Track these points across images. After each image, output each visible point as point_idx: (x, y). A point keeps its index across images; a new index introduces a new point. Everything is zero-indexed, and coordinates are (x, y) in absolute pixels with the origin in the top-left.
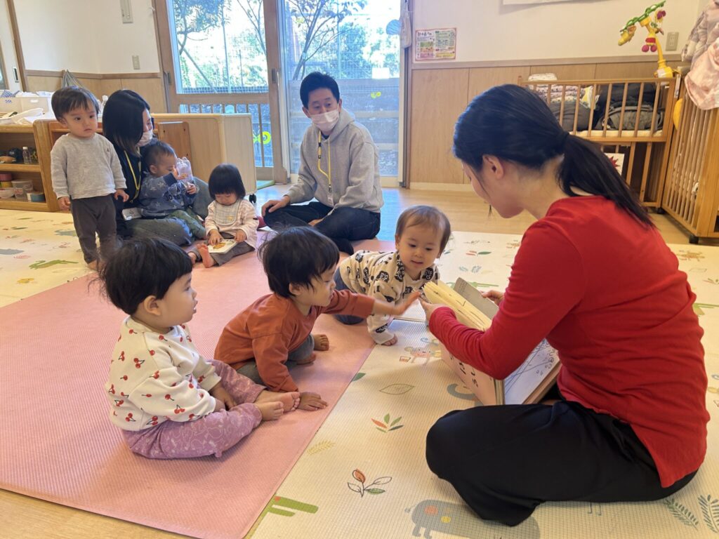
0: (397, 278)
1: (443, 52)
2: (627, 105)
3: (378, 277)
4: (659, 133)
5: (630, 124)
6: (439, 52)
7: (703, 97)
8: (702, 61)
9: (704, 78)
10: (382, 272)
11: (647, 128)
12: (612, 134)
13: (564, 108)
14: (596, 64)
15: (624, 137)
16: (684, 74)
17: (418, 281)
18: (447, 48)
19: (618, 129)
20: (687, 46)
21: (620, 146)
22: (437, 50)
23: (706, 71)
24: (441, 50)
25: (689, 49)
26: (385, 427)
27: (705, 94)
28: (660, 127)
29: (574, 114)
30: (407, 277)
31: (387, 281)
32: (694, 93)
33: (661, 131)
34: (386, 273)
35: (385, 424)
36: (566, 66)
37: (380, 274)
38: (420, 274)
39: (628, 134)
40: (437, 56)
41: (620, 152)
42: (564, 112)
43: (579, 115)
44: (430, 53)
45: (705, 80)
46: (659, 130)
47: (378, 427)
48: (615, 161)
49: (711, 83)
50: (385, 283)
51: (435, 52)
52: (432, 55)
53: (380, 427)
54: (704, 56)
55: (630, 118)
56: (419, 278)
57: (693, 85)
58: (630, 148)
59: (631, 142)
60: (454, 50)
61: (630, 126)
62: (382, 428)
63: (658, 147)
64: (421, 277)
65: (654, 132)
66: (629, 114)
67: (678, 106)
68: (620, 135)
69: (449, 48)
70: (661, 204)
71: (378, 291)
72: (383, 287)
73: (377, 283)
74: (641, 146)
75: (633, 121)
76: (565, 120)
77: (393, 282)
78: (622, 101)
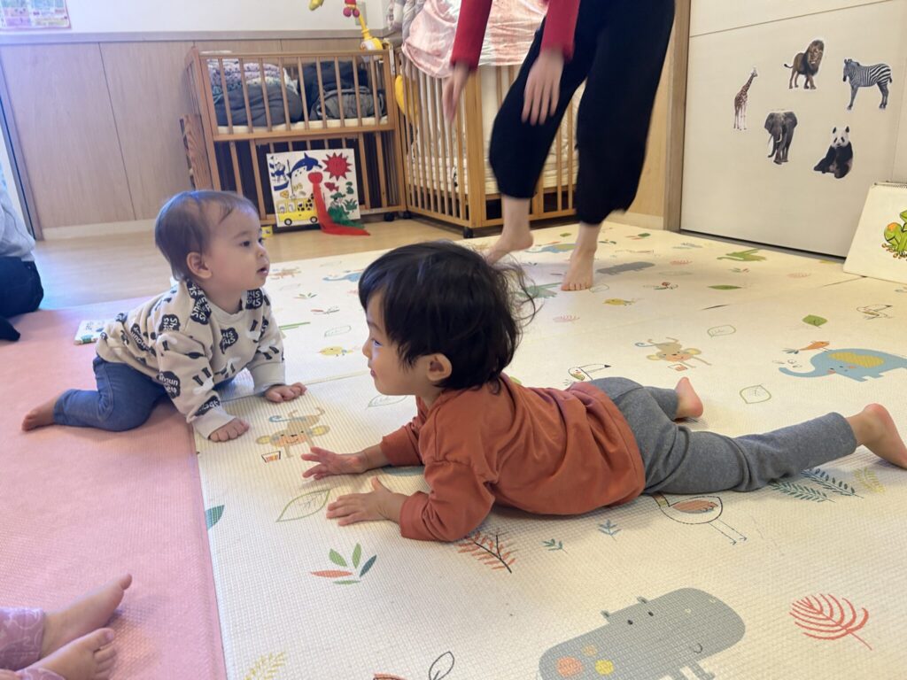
0: (194, 318)
1: (47, 17)
2: (343, 87)
3: (161, 328)
4: (384, 120)
5: (350, 111)
6: (40, 16)
7: (436, 64)
8: (418, 23)
9: (430, 42)
10: (165, 316)
11: (370, 114)
12: (334, 124)
13: (268, 92)
14: (281, 40)
15: (349, 128)
16: (398, 44)
17: (240, 313)
18: (52, 10)
19: (339, 118)
20: (392, 10)
21: (346, 139)
22: (35, 14)
23: (428, 34)
24: (43, 14)
25: (396, 14)
26: (347, 574)
27: (439, 60)
28: (384, 112)
29: (282, 100)
30: (217, 313)
31: (176, 328)
32: (421, 62)
33: (386, 117)
34: (173, 317)
35: (341, 568)
36: (243, 43)
37: (163, 321)
38: (241, 302)
39: (352, 123)
40: (39, 23)
41: (349, 146)
42: (269, 97)
43: (288, 101)
44: (24, 18)
45: (435, 43)
46: (384, 116)
47: (336, 579)
48: (345, 159)
49: (444, 45)
50: (175, 333)
51: (33, 18)
52: (29, 21)
53: (340, 579)
54: (420, 17)
55: (348, 102)
56: (240, 308)
57: (418, 52)
58: (357, 140)
59: (358, 133)
60: (65, 15)
61: (351, 114)
62: (345, 578)
63: (387, 136)
64: (244, 305)
65: (380, 118)
66: (346, 97)
67: (399, 84)
68: (343, 125)
69: (56, 11)
70: (407, 207)
71: (166, 349)
72: (174, 341)
73: (160, 339)
74: (369, 137)
75: (353, 106)
76: (274, 109)
77: (188, 326)
78: (335, 82)
